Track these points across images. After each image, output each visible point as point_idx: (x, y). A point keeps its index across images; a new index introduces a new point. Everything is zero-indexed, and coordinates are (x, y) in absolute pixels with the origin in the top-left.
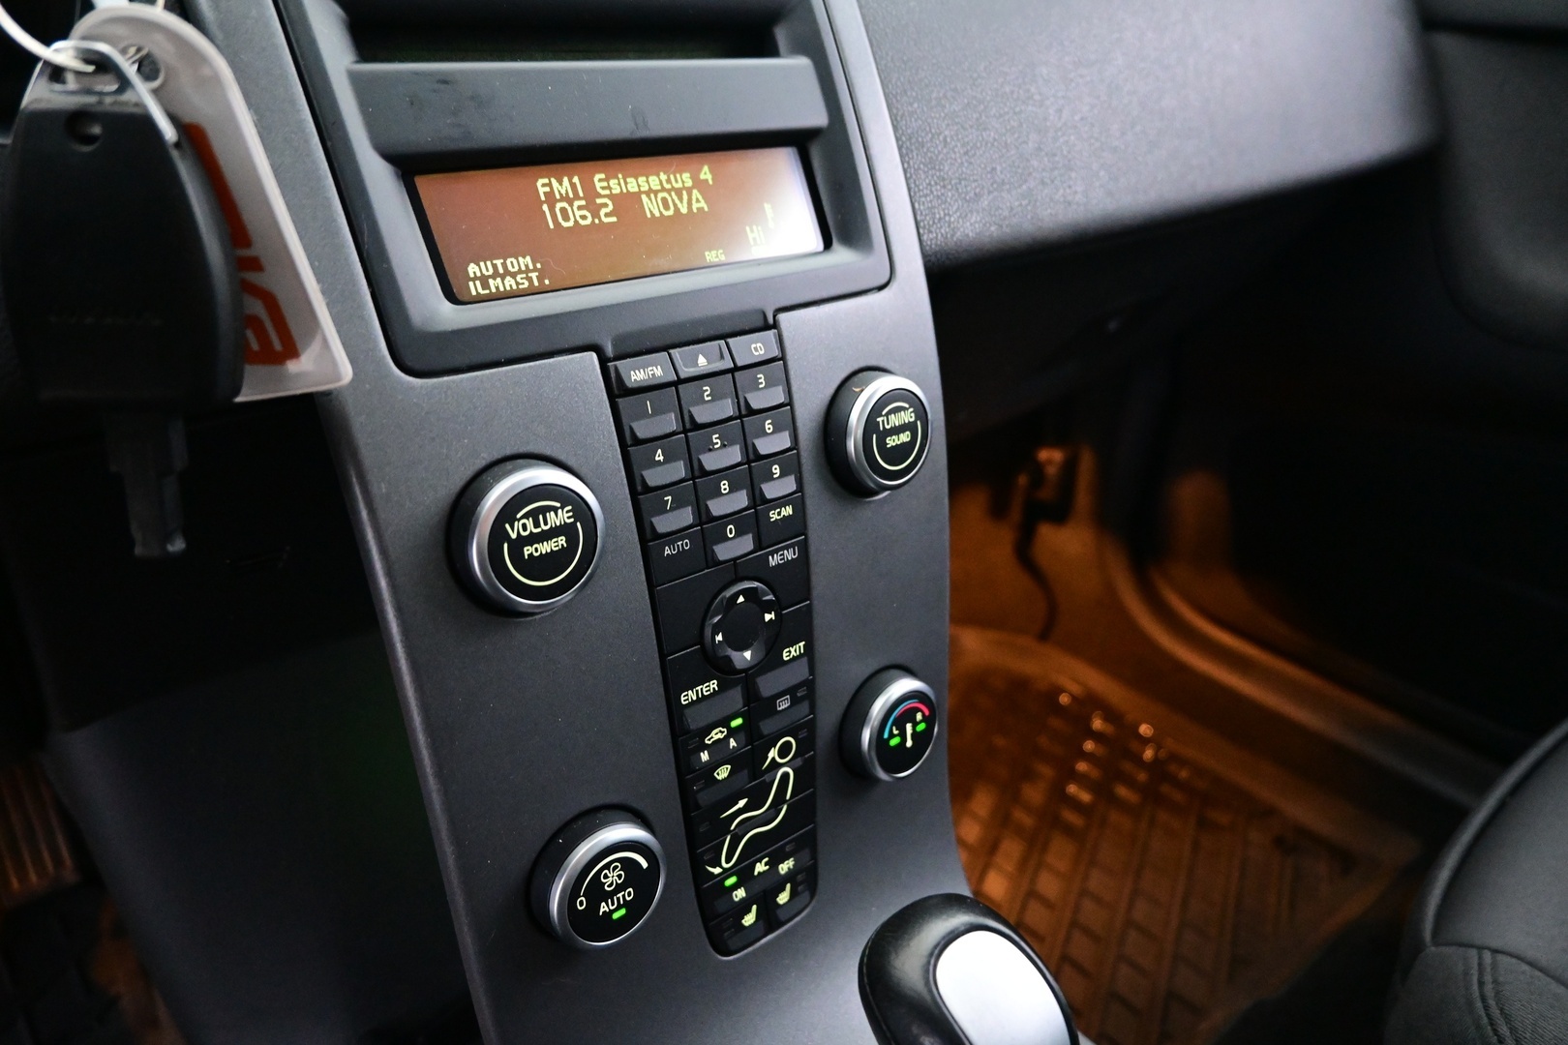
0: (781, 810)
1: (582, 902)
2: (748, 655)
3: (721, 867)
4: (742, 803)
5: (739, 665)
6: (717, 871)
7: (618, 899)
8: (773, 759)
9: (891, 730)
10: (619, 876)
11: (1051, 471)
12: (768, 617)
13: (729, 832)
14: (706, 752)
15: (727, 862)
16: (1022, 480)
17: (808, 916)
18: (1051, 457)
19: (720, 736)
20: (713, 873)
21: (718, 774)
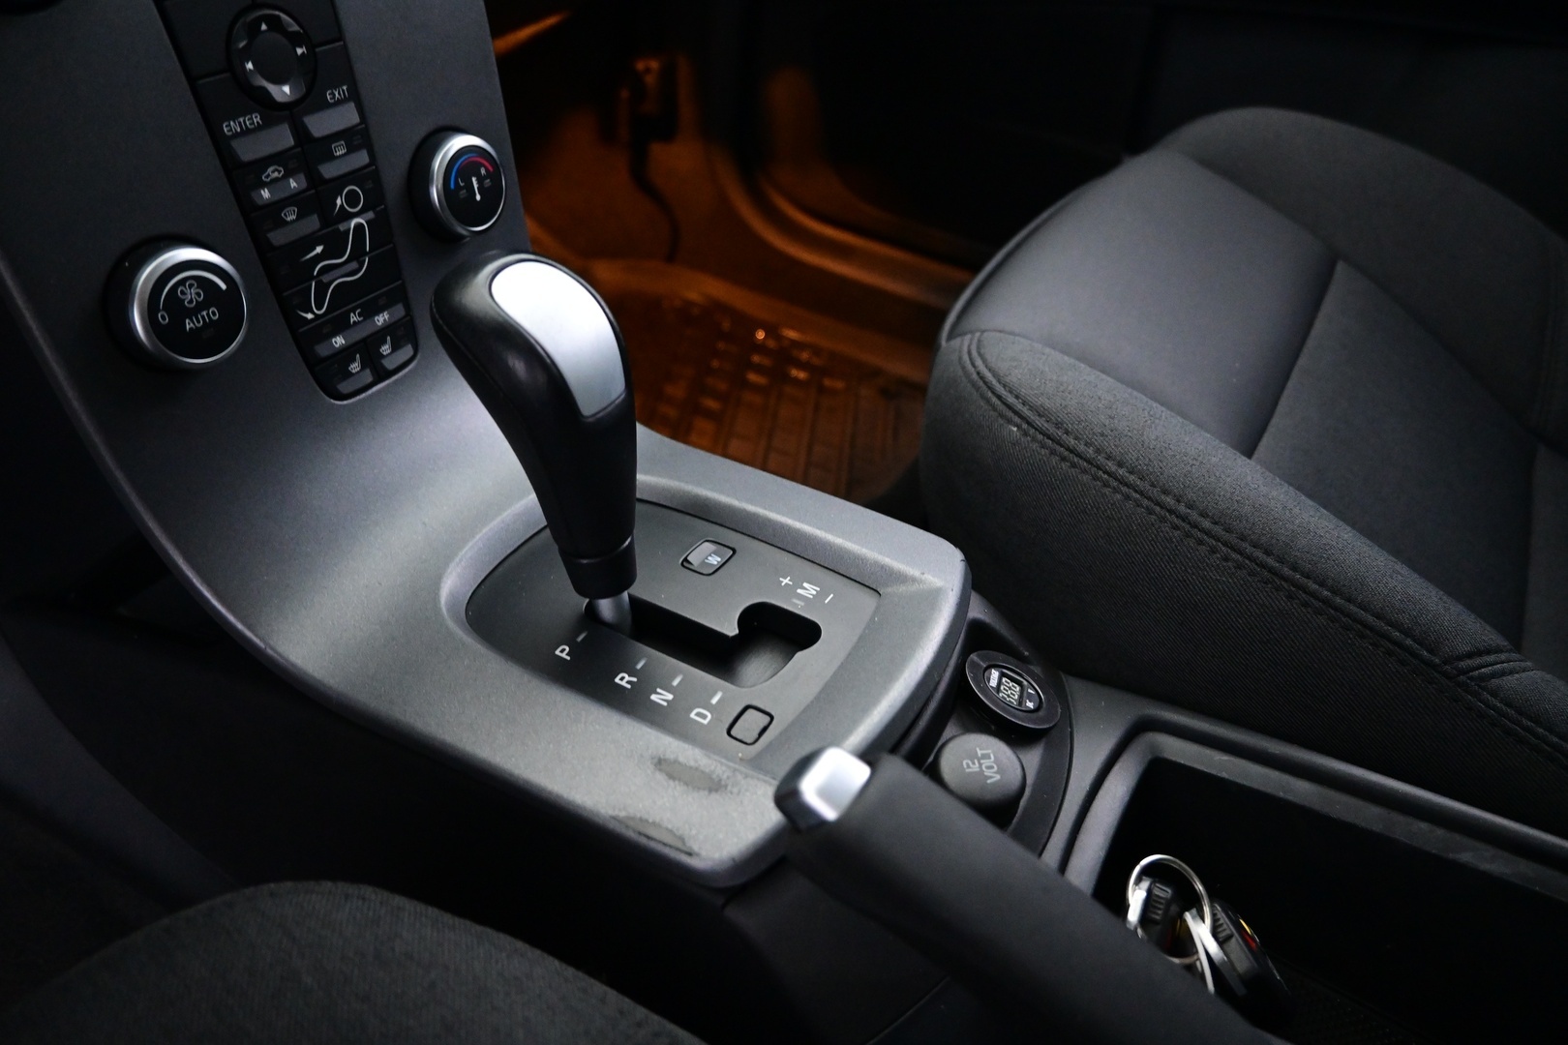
0: (364, 261)
1: (163, 318)
2: (286, 89)
3: (313, 313)
4: (319, 249)
5: (279, 98)
6: (310, 316)
7: (203, 317)
8: (342, 206)
9: (456, 182)
10: (198, 295)
11: (650, 80)
12: (299, 51)
13: (313, 278)
14: (266, 190)
15: (319, 308)
16: (625, 94)
17: (415, 368)
18: (650, 67)
19: (276, 174)
20: (306, 318)
21: (285, 215)
